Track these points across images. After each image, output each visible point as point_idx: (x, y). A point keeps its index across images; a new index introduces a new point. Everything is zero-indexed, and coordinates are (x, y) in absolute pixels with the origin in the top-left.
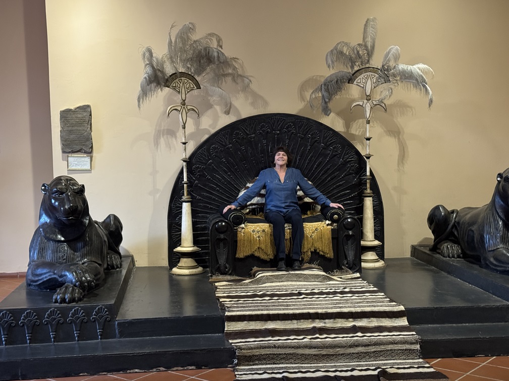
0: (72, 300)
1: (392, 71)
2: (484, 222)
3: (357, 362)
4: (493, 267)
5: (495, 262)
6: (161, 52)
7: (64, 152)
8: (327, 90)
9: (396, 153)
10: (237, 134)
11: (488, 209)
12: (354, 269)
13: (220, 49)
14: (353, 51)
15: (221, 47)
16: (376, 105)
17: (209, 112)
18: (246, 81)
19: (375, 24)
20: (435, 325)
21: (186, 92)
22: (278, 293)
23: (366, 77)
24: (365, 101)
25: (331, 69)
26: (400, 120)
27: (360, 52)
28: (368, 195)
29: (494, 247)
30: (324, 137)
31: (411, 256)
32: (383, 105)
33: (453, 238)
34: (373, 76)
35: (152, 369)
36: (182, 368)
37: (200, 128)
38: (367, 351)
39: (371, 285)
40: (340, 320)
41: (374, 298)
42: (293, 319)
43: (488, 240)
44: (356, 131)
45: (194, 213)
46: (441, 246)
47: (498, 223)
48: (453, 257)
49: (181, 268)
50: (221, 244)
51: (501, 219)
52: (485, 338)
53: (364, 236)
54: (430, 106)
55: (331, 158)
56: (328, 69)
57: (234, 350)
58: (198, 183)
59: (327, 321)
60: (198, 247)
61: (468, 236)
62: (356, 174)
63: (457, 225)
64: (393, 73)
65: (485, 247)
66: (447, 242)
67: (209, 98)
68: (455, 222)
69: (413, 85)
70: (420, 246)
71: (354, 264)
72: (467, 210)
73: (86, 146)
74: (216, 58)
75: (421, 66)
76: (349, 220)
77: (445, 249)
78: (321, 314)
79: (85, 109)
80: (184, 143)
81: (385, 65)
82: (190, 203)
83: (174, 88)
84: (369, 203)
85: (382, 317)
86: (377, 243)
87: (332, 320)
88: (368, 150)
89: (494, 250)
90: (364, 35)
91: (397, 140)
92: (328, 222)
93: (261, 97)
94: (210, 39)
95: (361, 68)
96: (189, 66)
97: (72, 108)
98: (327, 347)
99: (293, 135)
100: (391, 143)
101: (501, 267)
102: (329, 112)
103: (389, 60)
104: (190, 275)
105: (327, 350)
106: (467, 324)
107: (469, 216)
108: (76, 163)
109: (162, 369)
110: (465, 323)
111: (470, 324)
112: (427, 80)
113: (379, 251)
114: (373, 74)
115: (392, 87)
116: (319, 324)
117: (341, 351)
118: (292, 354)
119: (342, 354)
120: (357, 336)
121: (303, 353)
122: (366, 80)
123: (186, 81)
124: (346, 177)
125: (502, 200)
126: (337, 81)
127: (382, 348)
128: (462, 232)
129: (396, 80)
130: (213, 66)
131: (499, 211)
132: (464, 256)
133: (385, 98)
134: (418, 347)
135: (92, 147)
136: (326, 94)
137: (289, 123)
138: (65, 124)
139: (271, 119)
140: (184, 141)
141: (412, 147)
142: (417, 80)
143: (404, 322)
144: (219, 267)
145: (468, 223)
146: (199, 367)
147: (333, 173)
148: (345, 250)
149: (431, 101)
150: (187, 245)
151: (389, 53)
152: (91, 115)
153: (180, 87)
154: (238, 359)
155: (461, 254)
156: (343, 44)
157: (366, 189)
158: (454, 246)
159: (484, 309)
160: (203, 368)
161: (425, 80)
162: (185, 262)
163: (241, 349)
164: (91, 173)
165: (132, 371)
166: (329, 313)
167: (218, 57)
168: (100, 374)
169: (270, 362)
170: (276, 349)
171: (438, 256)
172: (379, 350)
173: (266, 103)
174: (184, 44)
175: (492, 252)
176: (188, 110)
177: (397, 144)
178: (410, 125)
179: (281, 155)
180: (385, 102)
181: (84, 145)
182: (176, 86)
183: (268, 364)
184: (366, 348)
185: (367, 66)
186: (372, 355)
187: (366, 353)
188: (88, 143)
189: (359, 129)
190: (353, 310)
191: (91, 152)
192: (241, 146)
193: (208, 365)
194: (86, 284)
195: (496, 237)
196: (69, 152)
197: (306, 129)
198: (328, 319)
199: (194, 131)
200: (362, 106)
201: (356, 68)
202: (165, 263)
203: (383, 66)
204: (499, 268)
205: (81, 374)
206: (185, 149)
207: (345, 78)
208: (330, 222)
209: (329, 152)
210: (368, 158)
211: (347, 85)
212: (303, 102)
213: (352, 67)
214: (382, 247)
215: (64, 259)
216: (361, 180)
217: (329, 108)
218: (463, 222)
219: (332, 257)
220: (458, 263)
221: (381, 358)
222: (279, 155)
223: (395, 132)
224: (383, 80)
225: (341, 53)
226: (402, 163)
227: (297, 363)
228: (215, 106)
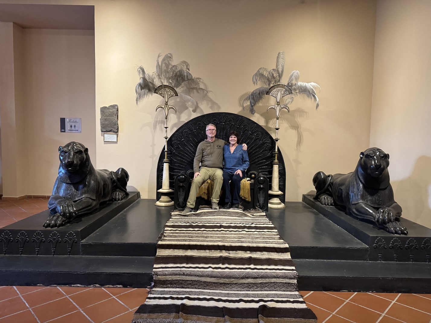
0: (55, 225)
1: (294, 87)
2: (349, 184)
3: (247, 291)
4: (355, 215)
5: (356, 212)
6: (151, 71)
7: (102, 131)
8: (253, 99)
9: (296, 139)
10: (200, 124)
11: (353, 176)
12: (264, 209)
13: (189, 71)
14: (270, 74)
15: (189, 69)
16: (283, 108)
17: (186, 111)
18: (205, 92)
19: (284, 56)
20: (311, 260)
21: (169, 97)
22: (207, 224)
23: (277, 90)
24: (276, 106)
25: (255, 85)
26: (299, 120)
27: (274, 75)
28: (276, 163)
29: (356, 202)
30: (251, 128)
31: (303, 201)
32: (287, 108)
33: (328, 193)
34: (282, 90)
35: (90, 285)
36: (112, 286)
37: (180, 120)
38: (255, 282)
39: (271, 222)
40: (241, 251)
41: (269, 235)
42: (207, 249)
43: (352, 196)
44: (272, 125)
45: (171, 169)
46: (321, 197)
47: (359, 185)
48: (328, 205)
49: (161, 202)
50: (181, 190)
51: (362, 183)
52: (349, 277)
53: (272, 188)
54: (317, 108)
55: (255, 140)
56: (254, 85)
57: (152, 275)
58: (175, 152)
59: (231, 252)
60: (172, 189)
61: (338, 192)
62: (270, 150)
63: (331, 184)
64: (294, 88)
65: (349, 201)
66: (324, 195)
67: (186, 103)
68: (330, 182)
69: (307, 96)
70: (308, 195)
71: (263, 206)
72: (339, 175)
73: (115, 128)
74: (186, 77)
75: (313, 84)
76: (262, 178)
77: (323, 199)
78: (227, 246)
79: (114, 107)
80: (166, 128)
81: (290, 83)
82: (168, 164)
83: (161, 94)
84: (276, 168)
85: (272, 252)
86: (280, 193)
87: (234, 252)
88: (277, 136)
89: (356, 204)
90: (277, 63)
91: (296, 131)
92: (248, 179)
93: (217, 104)
94: (183, 65)
95: (275, 85)
96: (171, 82)
97: (107, 106)
98: (224, 278)
99: (232, 126)
100: (293, 133)
101: (361, 216)
102: (254, 112)
103: (292, 80)
104: (165, 206)
105: (224, 279)
106: (335, 260)
107: (339, 179)
108: (109, 138)
109: (97, 285)
110: (334, 259)
111: (337, 261)
112: (315, 92)
113: (282, 198)
114: (282, 88)
115: (293, 96)
116: (224, 254)
117: (235, 281)
118: (197, 281)
119: (235, 284)
120: (250, 268)
121: (206, 280)
122: (277, 92)
123: (168, 91)
124: (264, 152)
125: (363, 170)
126: (259, 94)
127: (267, 280)
128: (334, 190)
129: (296, 92)
130: (186, 82)
131: (361, 177)
132: (335, 204)
133: (288, 104)
134: (295, 281)
135: (118, 129)
136: (252, 101)
137: (231, 118)
138: (103, 115)
139: (220, 116)
140: (166, 126)
141: (306, 136)
142: (309, 91)
143: (287, 256)
144: (179, 204)
145: (339, 184)
146: (125, 286)
147: (256, 149)
148: (258, 197)
149: (318, 105)
150: (165, 188)
151: (292, 75)
152: (118, 110)
153: (164, 94)
154: (155, 282)
155: (333, 203)
156: (264, 70)
157: (275, 160)
158: (329, 198)
159: (348, 249)
160: (128, 287)
161: (314, 92)
162: (163, 198)
163: (157, 275)
164: (117, 144)
165: (75, 285)
166: (233, 246)
167: (187, 76)
168: (52, 285)
169: (179, 286)
170: (185, 276)
171: (318, 203)
172: (265, 282)
173: (219, 107)
174: (167, 67)
175: (354, 205)
176: (169, 108)
177: (297, 134)
178: (304, 123)
179: (233, 137)
180: (288, 106)
181: (113, 127)
182: (162, 93)
183: (178, 288)
184: (255, 280)
185: (279, 83)
186: (259, 285)
187: (254, 284)
188: (116, 127)
189: (274, 125)
190: (251, 245)
191: (117, 132)
192: (201, 131)
193: (132, 286)
194: (68, 215)
195: (358, 195)
196: (105, 132)
197: (241, 122)
198: (232, 251)
199: (176, 122)
200: (274, 109)
201: (272, 85)
202: (155, 197)
203: (288, 84)
204: (359, 217)
205: (38, 285)
206: (166, 131)
207: (264, 91)
208: (249, 179)
209: (254, 136)
210: (277, 141)
211: (266, 95)
212: (241, 107)
213: (269, 84)
214: (284, 195)
215: (70, 195)
216: (273, 154)
217: (254, 110)
218: (335, 183)
219: (250, 200)
220: (331, 209)
221: (266, 288)
222: (232, 137)
223: (296, 127)
224: (288, 92)
225: (262, 75)
226: (299, 145)
227: (200, 289)
228: (189, 108)
